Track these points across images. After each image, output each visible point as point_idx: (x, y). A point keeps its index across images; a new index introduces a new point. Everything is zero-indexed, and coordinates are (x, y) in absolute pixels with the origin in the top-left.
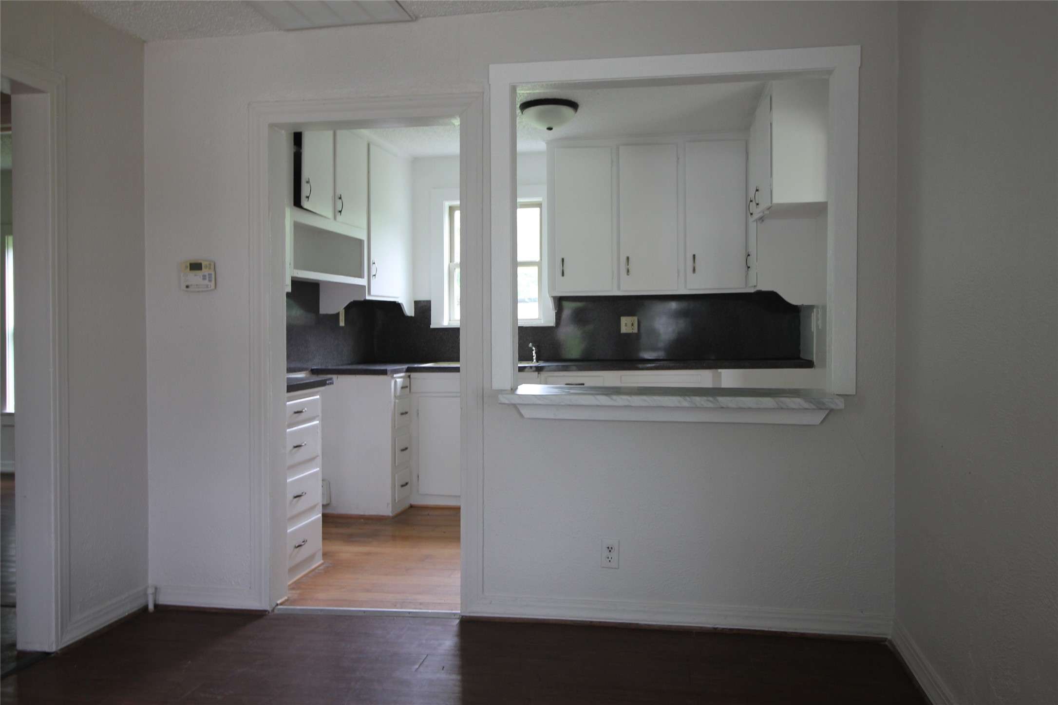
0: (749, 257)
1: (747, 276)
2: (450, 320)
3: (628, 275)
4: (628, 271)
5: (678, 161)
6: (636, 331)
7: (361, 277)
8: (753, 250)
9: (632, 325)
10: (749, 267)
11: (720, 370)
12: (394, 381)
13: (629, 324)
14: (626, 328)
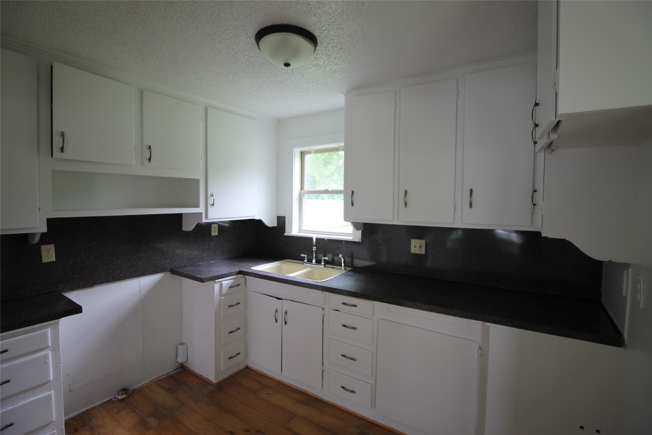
0: (535, 193)
1: (533, 214)
2: (300, 230)
3: (405, 207)
4: (406, 204)
5: (458, 96)
6: (423, 252)
7: (198, 207)
8: (539, 186)
9: (421, 247)
10: (535, 205)
11: (488, 324)
12: (219, 284)
13: (418, 246)
14: (415, 249)
